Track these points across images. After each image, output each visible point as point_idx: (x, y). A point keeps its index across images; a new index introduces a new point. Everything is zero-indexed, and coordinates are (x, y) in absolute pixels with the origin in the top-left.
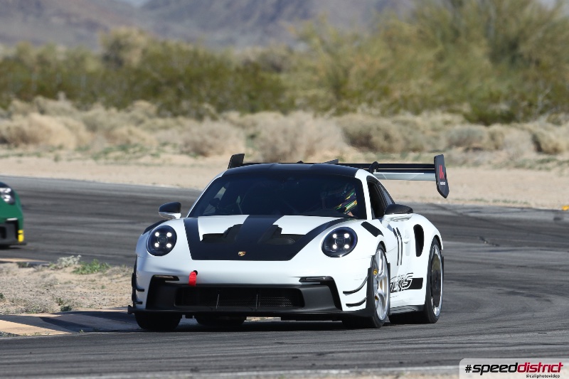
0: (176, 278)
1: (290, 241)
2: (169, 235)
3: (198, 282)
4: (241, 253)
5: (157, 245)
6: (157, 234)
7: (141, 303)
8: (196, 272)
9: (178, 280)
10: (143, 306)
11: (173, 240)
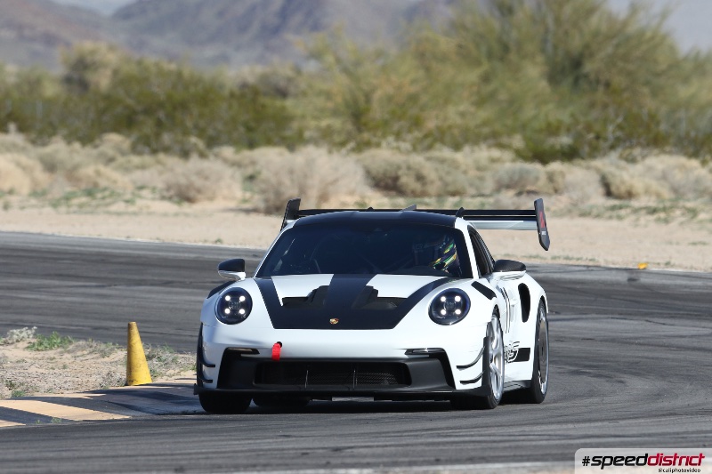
0: (255, 351)
1: (391, 306)
2: (242, 299)
3: (282, 355)
4: (333, 321)
5: (227, 311)
6: (228, 298)
7: (210, 381)
8: (280, 344)
9: (258, 353)
10: (215, 384)
11: (248, 305)
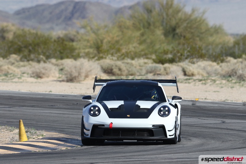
0: (103, 125)
2: (97, 108)
3: (113, 127)
4: (128, 116)
5: (92, 112)
6: (92, 108)
7: (88, 135)
10: (89, 136)
11: (99, 111)
